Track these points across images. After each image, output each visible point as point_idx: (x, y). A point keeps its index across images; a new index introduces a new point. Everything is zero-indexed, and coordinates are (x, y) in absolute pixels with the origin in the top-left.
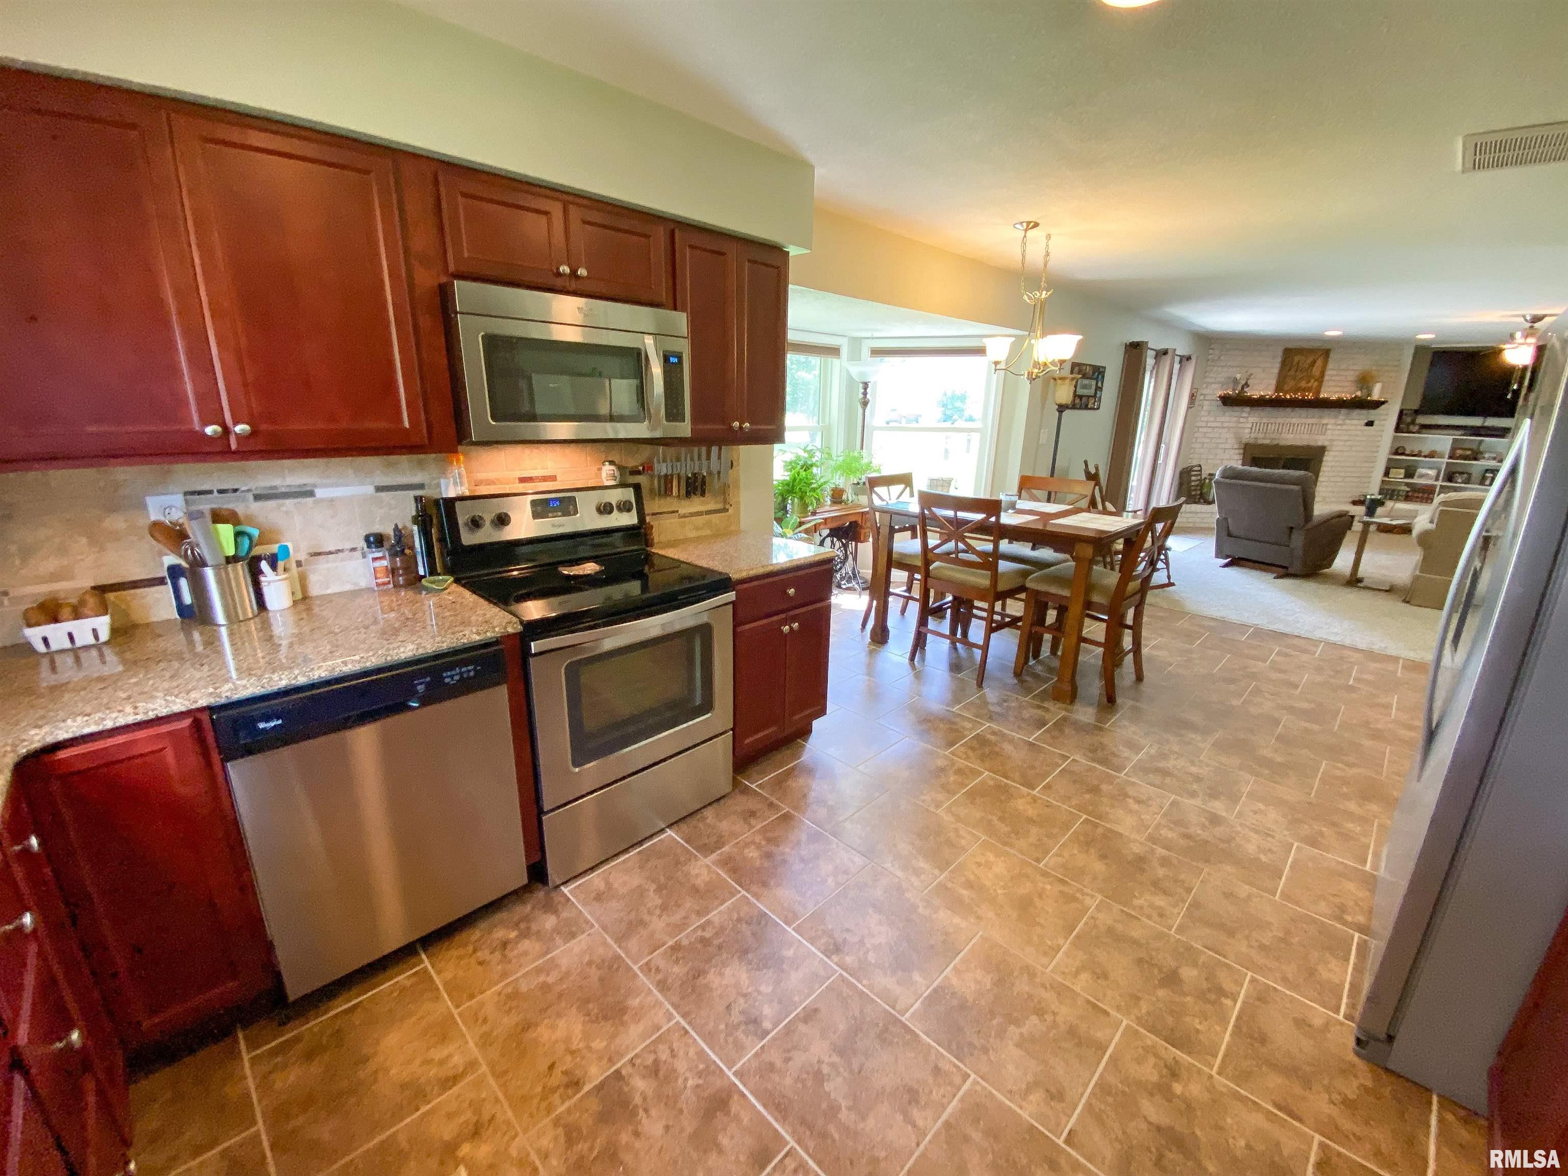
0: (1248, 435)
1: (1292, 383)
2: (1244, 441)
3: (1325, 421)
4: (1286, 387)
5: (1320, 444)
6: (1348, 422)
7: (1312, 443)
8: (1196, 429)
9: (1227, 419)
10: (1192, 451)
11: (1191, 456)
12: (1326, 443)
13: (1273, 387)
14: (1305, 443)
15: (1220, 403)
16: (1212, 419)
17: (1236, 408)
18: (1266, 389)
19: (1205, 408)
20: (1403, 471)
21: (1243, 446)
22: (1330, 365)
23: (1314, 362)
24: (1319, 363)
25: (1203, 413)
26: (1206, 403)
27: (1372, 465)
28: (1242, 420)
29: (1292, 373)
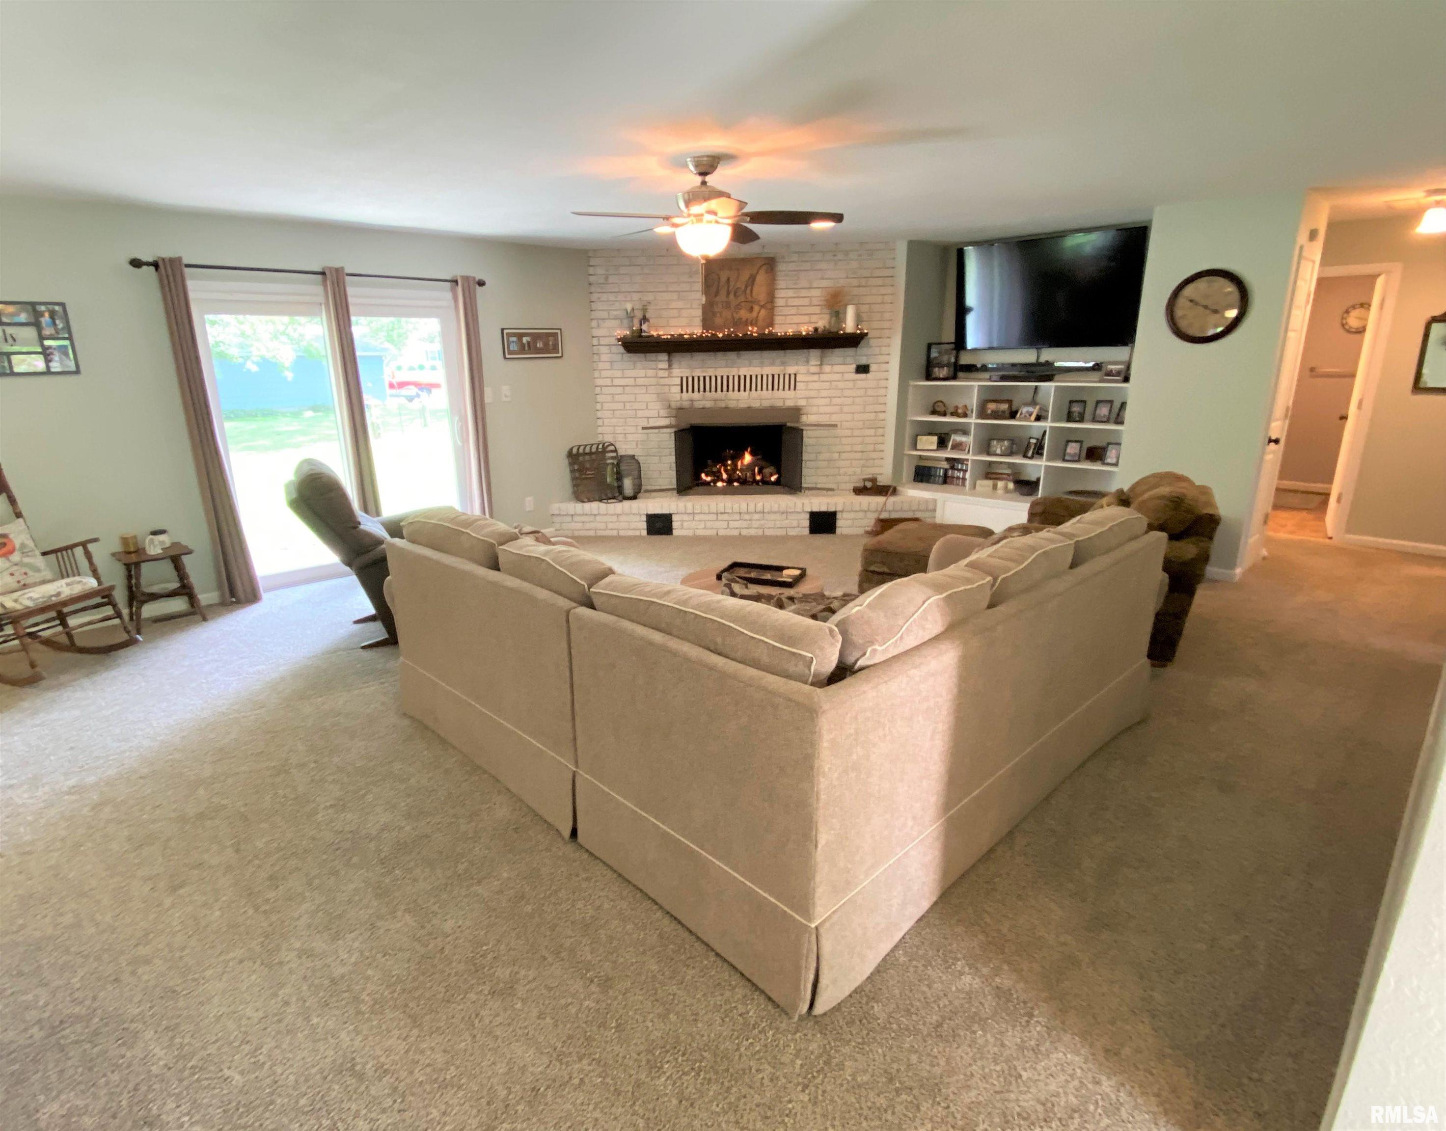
0: (675, 395)
1: (727, 314)
2: (673, 405)
3: (791, 370)
4: (718, 321)
5: (790, 403)
6: (827, 368)
7: (779, 404)
8: (598, 390)
9: (642, 373)
10: (600, 422)
11: (600, 430)
12: (802, 403)
13: (698, 321)
14: (766, 404)
15: (622, 349)
16: (618, 374)
17: (652, 356)
18: (689, 325)
19: (604, 357)
20: (935, 439)
21: (674, 413)
22: (781, 283)
23: (752, 279)
24: (761, 278)
25: (601, 366)
26: (604, 349)
27: (880, 431)
28: (661, 373)
29: (722, 297)
